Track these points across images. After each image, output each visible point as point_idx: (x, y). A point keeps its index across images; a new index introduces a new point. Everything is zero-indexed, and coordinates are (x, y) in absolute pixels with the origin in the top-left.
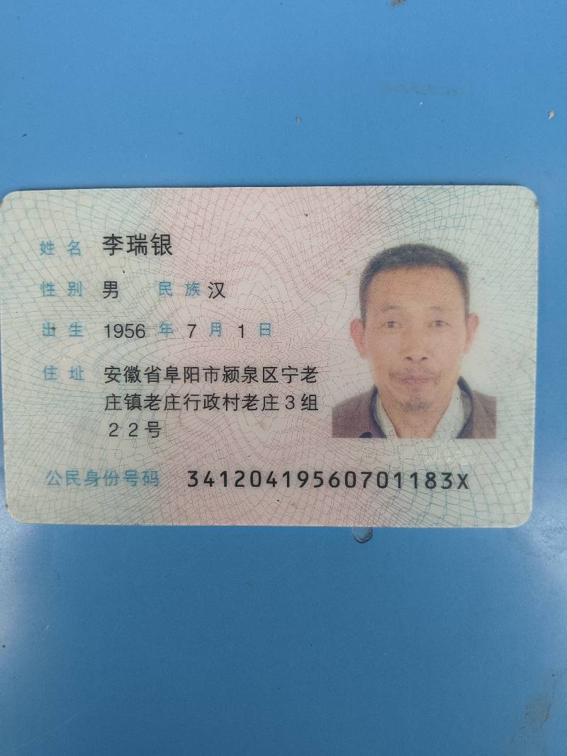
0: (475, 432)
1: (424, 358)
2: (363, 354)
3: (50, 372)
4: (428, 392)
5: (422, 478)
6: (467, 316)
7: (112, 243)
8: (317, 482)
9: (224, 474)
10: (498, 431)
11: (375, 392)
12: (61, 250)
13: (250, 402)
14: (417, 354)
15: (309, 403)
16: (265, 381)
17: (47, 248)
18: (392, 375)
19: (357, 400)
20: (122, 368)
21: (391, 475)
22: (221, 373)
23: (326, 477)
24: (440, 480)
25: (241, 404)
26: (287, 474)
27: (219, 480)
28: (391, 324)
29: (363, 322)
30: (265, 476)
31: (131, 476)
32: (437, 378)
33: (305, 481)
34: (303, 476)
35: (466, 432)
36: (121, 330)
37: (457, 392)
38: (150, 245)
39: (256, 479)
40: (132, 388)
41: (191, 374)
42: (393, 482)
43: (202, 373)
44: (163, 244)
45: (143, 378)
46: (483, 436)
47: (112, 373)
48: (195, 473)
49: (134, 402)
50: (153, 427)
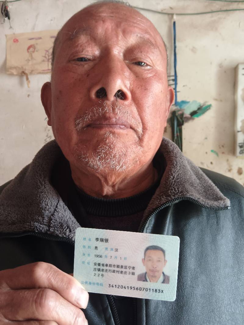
0: (165, 282)
1: (156, 267)
2: (144, 265)
3: (83, 262)
4: (157, 274)
5: (154, 290)
6: (165, 260)
7: (97, 239)
8: (134, 289)
9: (116, 285)
10: (170, 283)
11: (146, 273)
12: (87, 239)
13: (122, 272)
14: (155, 266)
15: (133, 274)
16: (125, 268)
17: (85, 239)
18: (150, 270)
19: (143, 274)
20: (97, 263)
21: (148, 289)
22: (116, 266)
23: (136, 288)
24: (158, 291)
25: (120, 272)
26: (128, 287)
27: (115, 286)
28: (150, 260)
29: (145, 259)
30: (124, 287)
31: (98, 284)
32: (158, 271)
33: (131, 289)
34: (131, 287)
35: (163, 282)
36: (97, 256)
37: (162, 274)
38: (104, 240)
39: (122, 287)
40: (99, 267)
41: (110, 266)
42: (149, 290)
43: (113, 266)
44: (107, 241)
45: (101, 265)
46: (167, 283)
47: (95, 264)
48: (110, 285)
49: (99, 270)
50: (102, 275)
